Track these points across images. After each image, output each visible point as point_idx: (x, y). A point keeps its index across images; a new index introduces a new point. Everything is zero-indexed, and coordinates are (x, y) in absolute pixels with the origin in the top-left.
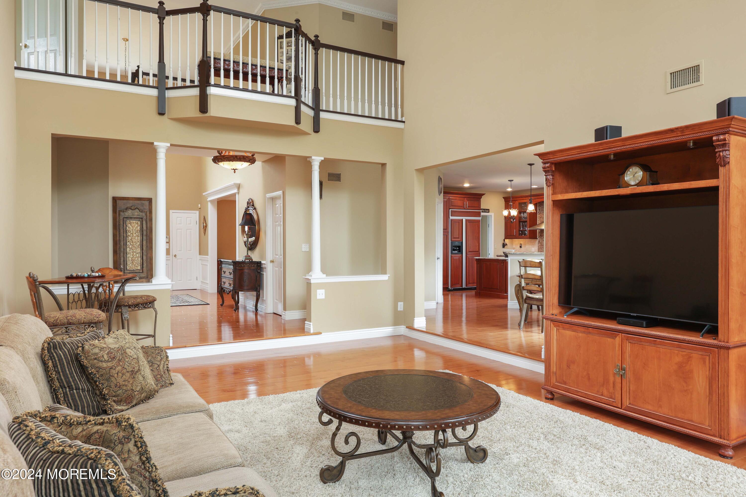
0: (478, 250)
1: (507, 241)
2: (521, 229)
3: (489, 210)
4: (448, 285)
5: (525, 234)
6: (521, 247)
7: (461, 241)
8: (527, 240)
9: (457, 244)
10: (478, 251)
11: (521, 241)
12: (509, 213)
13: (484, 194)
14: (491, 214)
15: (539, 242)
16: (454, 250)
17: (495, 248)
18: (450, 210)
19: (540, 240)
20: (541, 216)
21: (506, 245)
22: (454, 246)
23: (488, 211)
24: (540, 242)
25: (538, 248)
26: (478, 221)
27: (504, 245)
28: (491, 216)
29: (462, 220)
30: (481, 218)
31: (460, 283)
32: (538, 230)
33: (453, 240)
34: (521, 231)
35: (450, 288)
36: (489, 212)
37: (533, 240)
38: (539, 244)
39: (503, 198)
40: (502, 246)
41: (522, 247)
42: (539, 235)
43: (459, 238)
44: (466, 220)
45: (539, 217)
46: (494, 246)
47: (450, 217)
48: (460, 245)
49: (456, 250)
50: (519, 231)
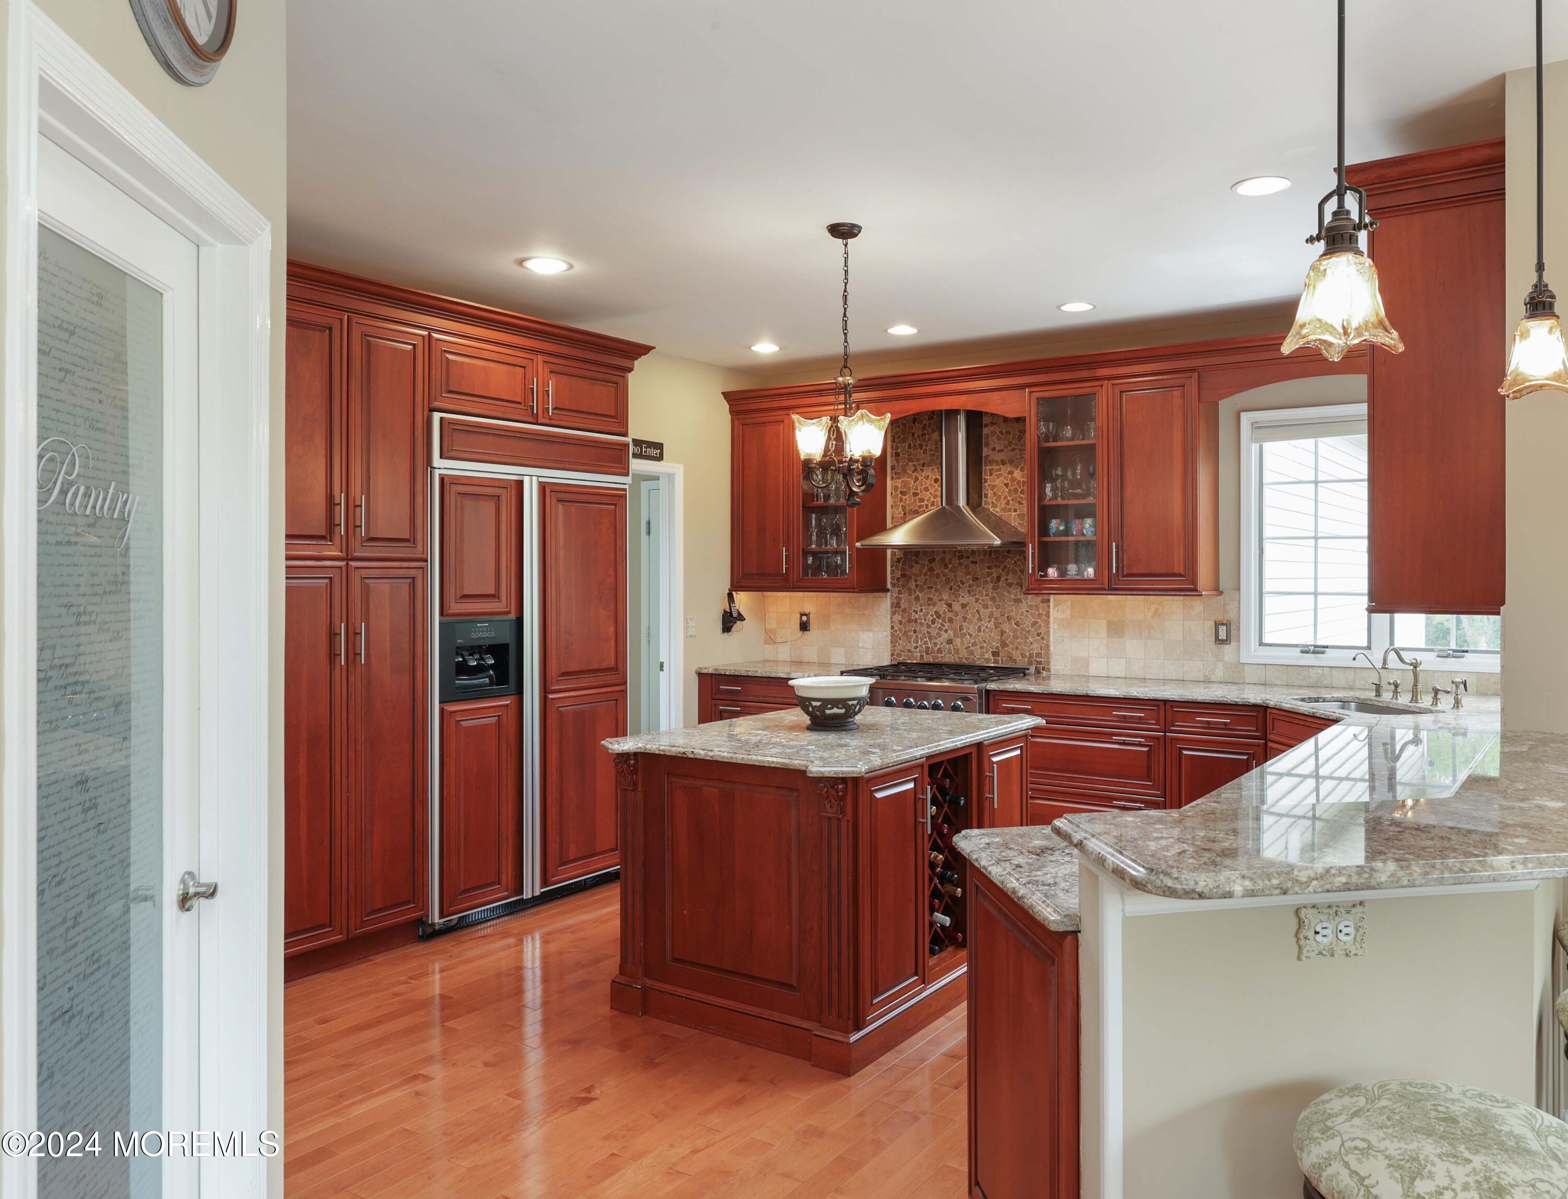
0: (612, 663)
1: (743, 600)
2: (811, 544)
3: (659, 446)
4: (425, 906)
5: (835, 570)
6: (804, 627)
7: (512, 616)
8: (834, 598)
9: (484, 633)
10: (615, 669)
11: (809, 602)
12: (837, 437)
13: (645, 350)
14: (670, 471)
15: (896, 606)
16: (463, 669)
17: (688, 637)
18: (437, 416)
19: (899, 599)
20: (905, 484)
21: (741, 618)
22: (459, 650)
23: (655, 452)
24: (903, 604)
25: (892, 635)
26: (617, 499)
27: (729, 621)
28: (671, 477)
29: (520, 484)
30: (628, 480)
31: (507, 876)
32: (889, 552)
33: (456, 607)
34: (814, 554)
35: (436, 919)
36: (660, 458)
37: (863, 598)
38: (898, 617)
39: (727, 395)
40: (719, 626)
41: (813, 625)
42: (898, 574)
43: (495, 596)
44: (543, 487)
45: (896, 488)
46: (686, 628)
47: (437, 461)
48: (505, 636)
49: (479, 669)
50: (806, 553)
